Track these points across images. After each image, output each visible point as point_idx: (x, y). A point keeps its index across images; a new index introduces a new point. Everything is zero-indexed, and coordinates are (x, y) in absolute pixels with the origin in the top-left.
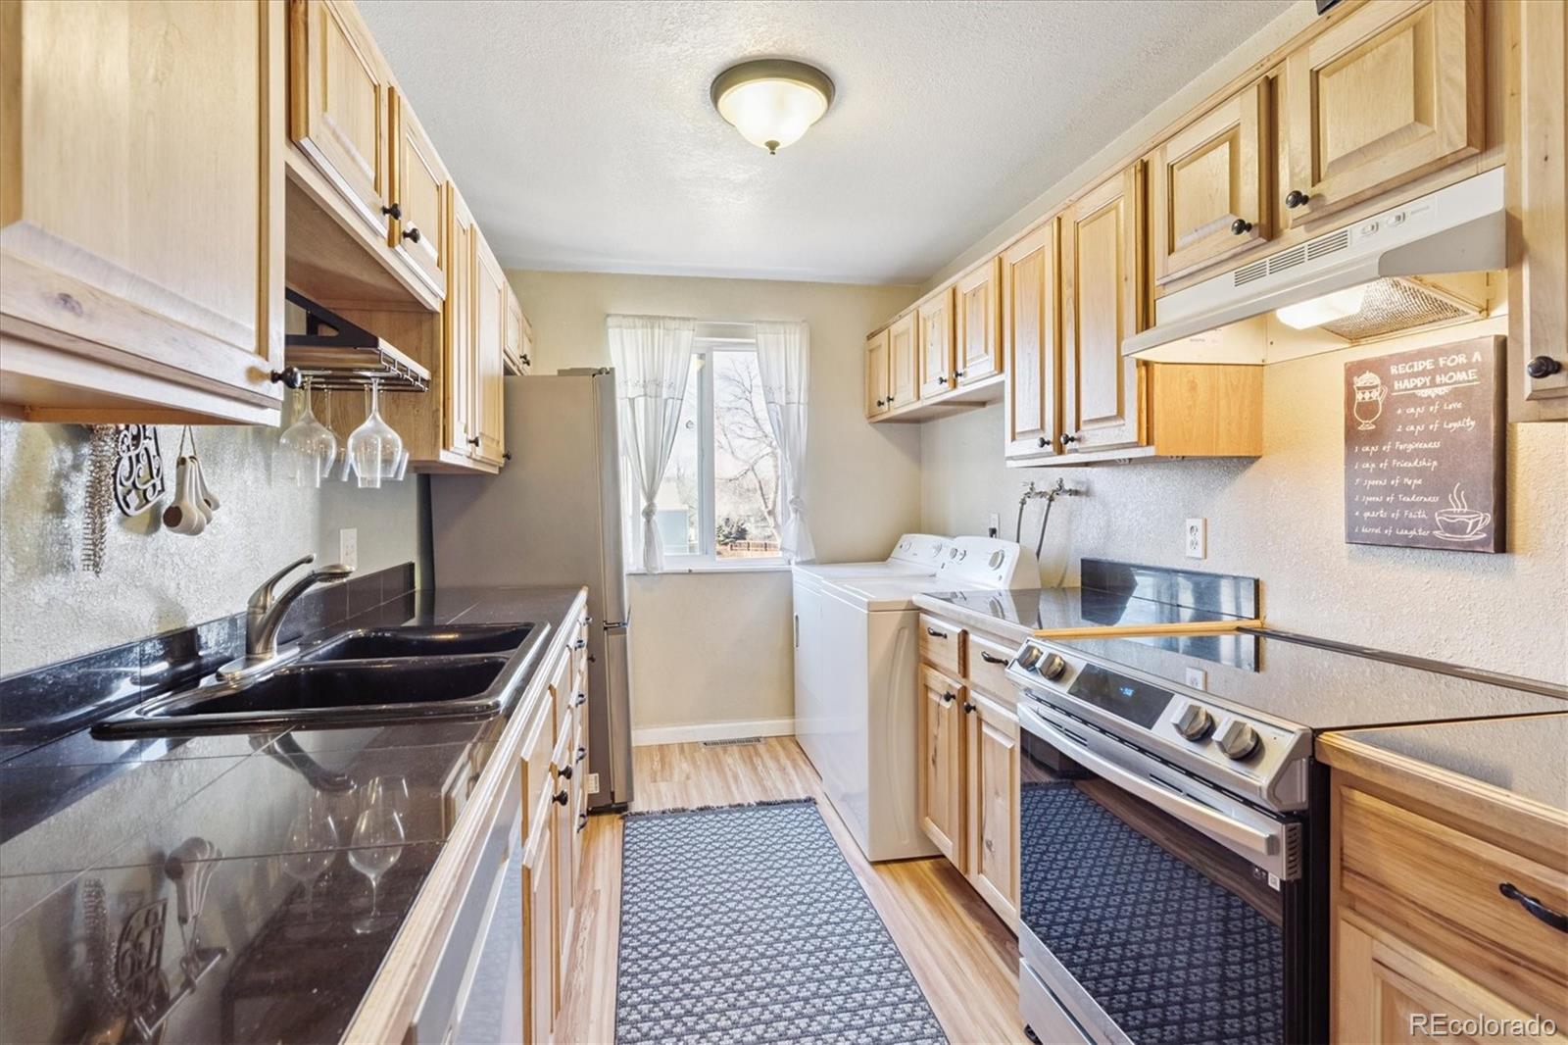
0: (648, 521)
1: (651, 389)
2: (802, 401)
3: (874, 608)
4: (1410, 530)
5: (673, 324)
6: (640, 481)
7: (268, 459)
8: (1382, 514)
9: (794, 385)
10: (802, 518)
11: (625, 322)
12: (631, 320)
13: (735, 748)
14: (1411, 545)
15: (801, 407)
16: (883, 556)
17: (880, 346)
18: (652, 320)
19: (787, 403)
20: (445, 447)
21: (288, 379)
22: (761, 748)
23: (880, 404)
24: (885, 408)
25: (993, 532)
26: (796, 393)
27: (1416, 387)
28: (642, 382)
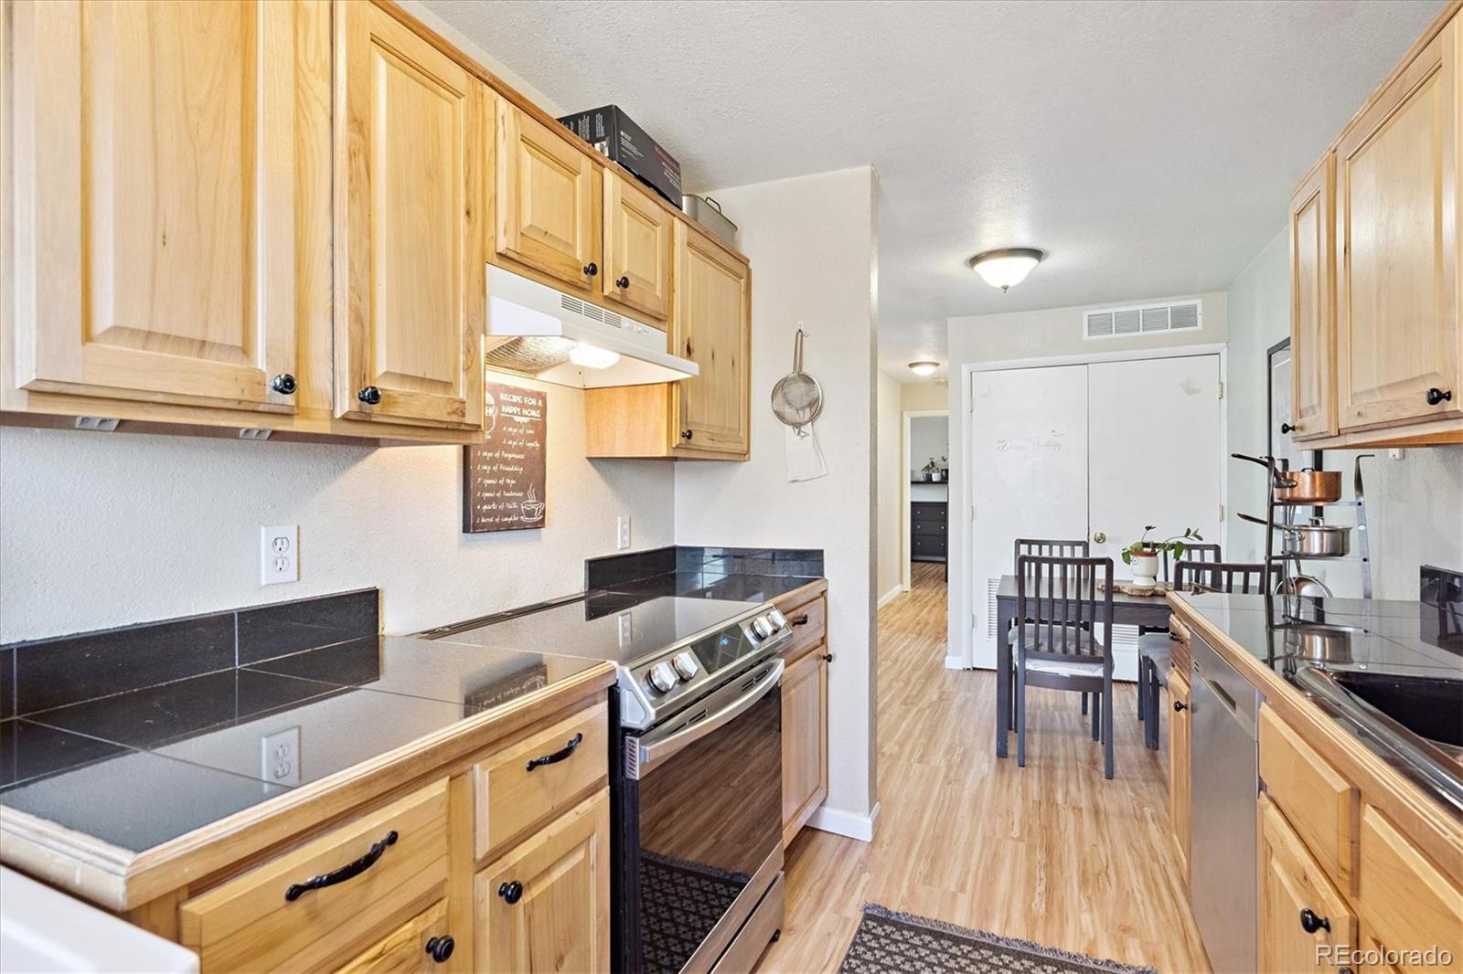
4: (509, 517)
8: (494, 506)
14: (509, 527)
27: (513, 414)
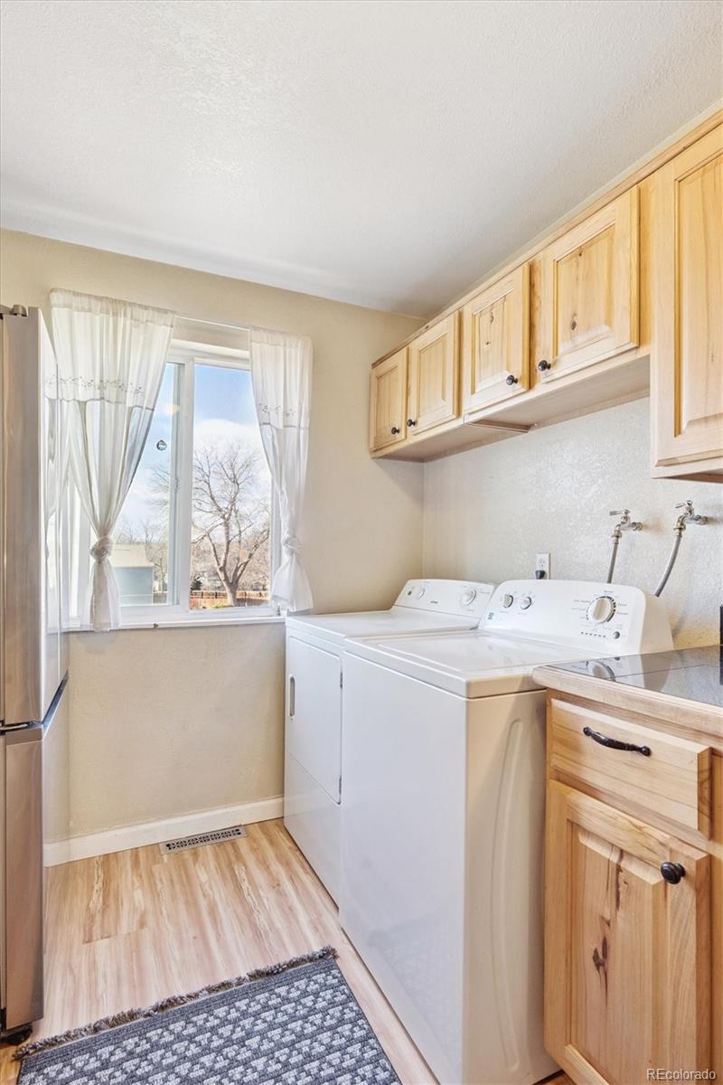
0: (100, 562)
1: (111, 393)
2: (302, 425)
3: (476, 693)
5: (145, 315)
6: (88, 509)
9: (294, 406)
10: (298, 561)
11: (76, 301)
12: (86, 300)
13: (207, 850)
15: (302, 432)
16: (386, 604)
17: (396, 367)
18: (115, 306)
19: (285, 426)
22: (242, 842)
23: (395, 431)
24: (398, 436)
25: (542, 575)
26: (296, 415)
28: (97, 382)
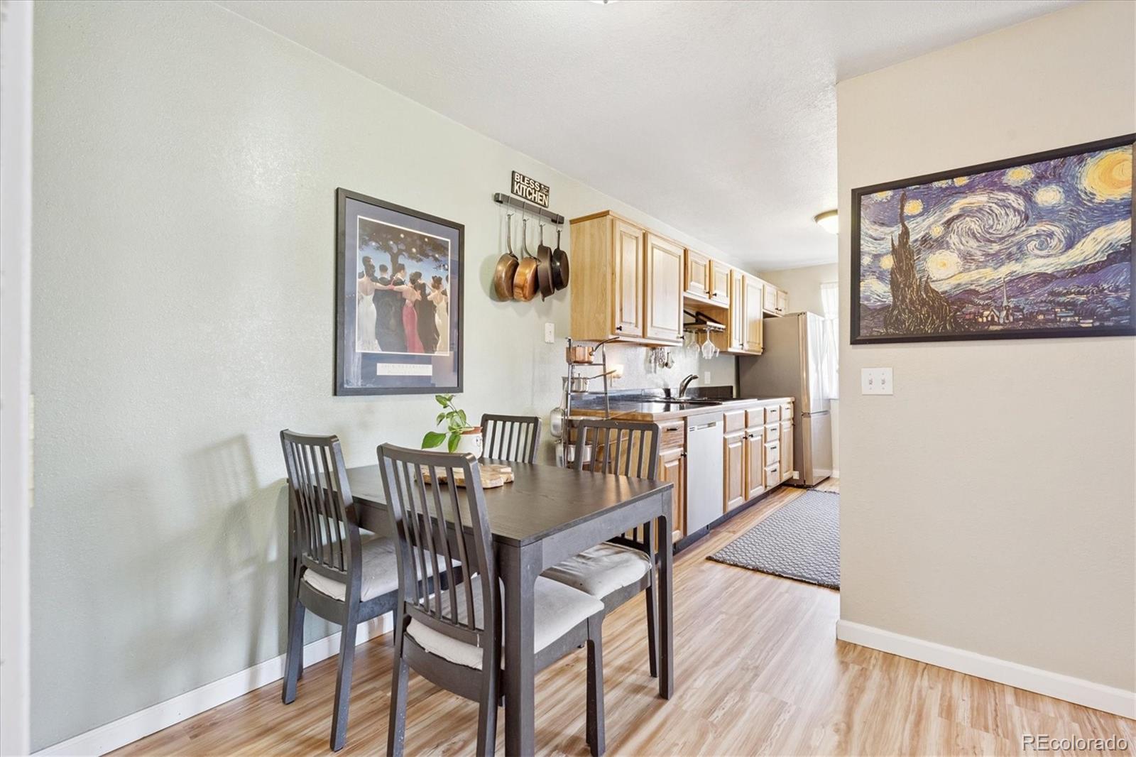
7: (685, 352)
20: (730, 347)
21: (683, 337)
